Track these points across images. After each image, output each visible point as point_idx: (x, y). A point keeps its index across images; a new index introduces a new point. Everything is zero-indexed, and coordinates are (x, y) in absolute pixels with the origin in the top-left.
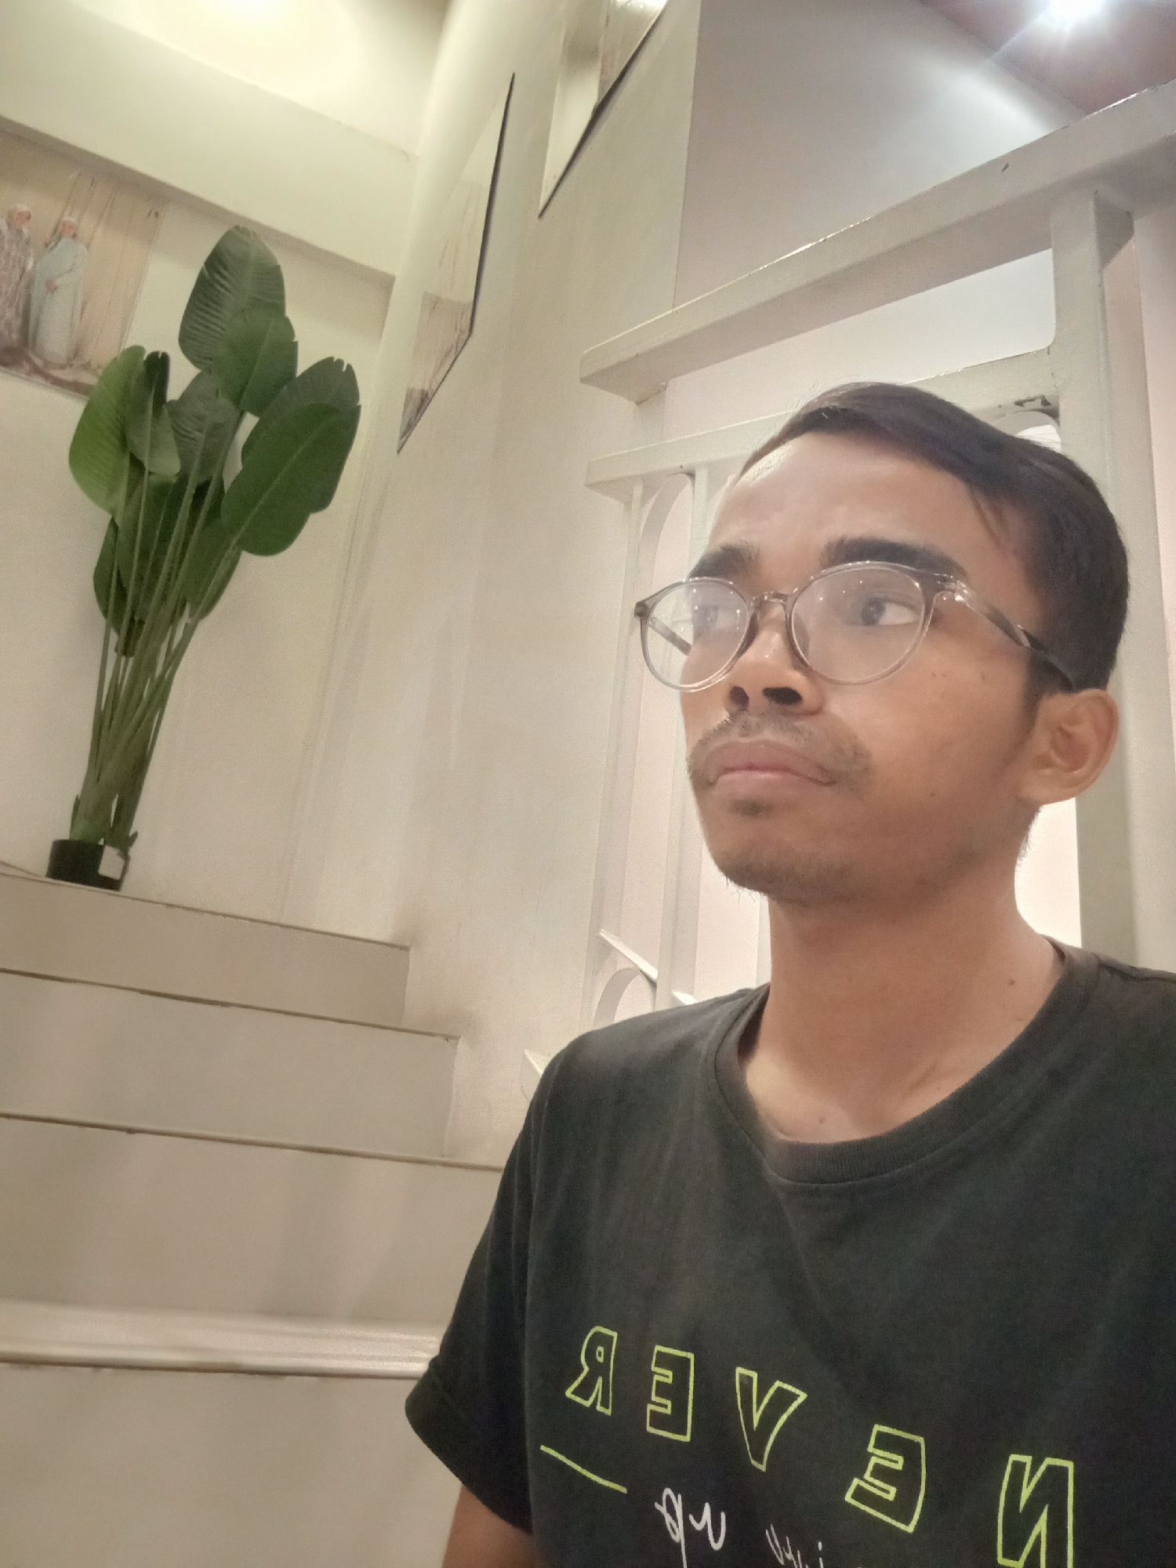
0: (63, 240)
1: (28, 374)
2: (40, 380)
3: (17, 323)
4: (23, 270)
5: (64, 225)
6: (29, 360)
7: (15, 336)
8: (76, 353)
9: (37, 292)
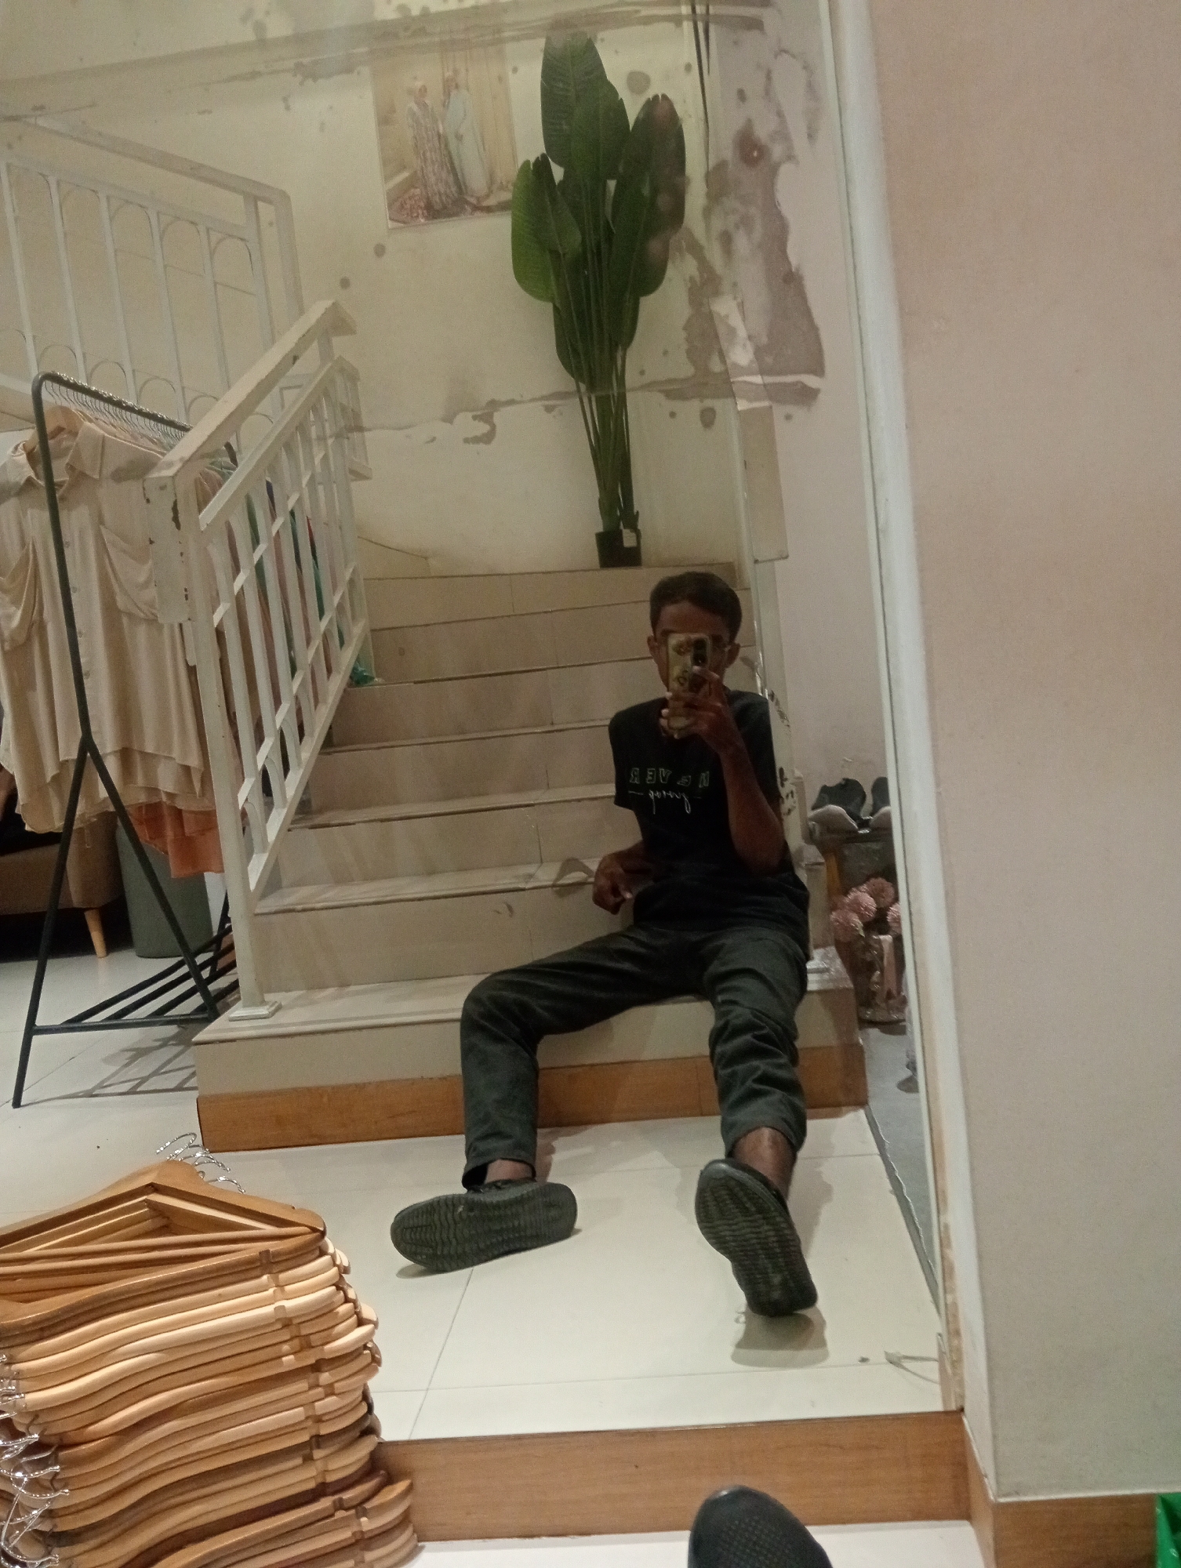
0: (452, 94)
1: (471, 214)
2: (478, 214)
3: (451, 179)
4: (439, 136)
5: (447, 81)
6: (468, 203)
7: (454, 189)
8: (491, 180)
9: (453, 146)
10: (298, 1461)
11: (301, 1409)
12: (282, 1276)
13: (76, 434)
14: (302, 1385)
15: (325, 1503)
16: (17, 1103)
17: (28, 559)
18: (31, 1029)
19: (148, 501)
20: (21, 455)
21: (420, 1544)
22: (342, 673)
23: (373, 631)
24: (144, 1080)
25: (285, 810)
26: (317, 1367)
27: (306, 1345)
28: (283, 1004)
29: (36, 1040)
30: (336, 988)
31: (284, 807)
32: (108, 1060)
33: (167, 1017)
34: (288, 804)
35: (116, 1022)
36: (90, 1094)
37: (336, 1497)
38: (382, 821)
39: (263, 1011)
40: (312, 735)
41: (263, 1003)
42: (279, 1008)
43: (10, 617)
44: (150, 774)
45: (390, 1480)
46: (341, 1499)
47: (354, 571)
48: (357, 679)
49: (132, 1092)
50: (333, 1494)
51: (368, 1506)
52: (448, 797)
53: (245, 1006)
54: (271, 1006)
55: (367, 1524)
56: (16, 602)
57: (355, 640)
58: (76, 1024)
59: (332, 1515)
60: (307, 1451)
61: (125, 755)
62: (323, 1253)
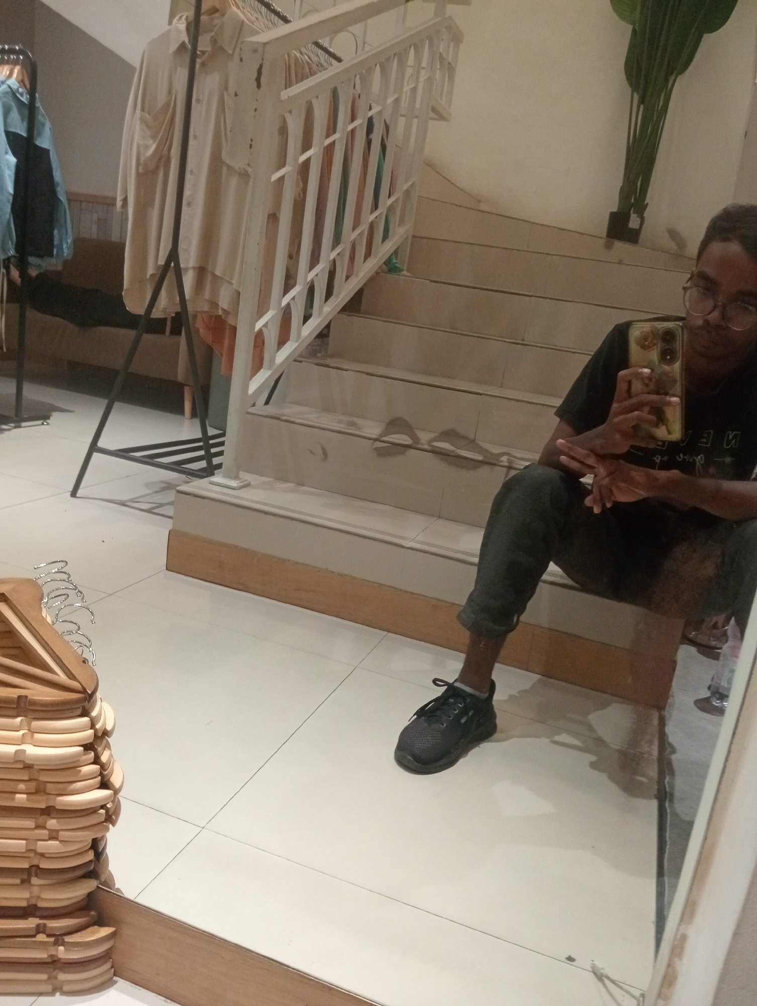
10: (18, 881)
11: (24, 842)
12: (36, 724)
13: (223, 15)
14: (30, 823)
15: (31, 923)
16: (74, 494)
17: (170, 104)
18: (94, 447)
19: (241, 60)
20: (182, 24)
21: (115, 978)
22: (378, 259)
23: (414, 237)
24: (161, 505)
25: (297, 344)
26: (49, 811)
27: (40, 790)
28: (251, 483)
29: (96, 456)
30: (294, 485)
31: (297, 342)
32: (147, 485)
33: (182, 467)
34: (300, 341)
35: (149, 461)
36: (123, 504)
37: (41, 922)
38: (367, 374)
39: (234, 483)
40: (338, 296)
41: (236, 477)
42: (247, 485)
43: (147, 147)
44: (215, 292)
45: (100, 922)
46: (45, 925)
47: (413, 185)
48: (390, 266)
49: (149, 511)
50: (42, 917)
51: (68, 939)
52: (425, 373)
53: (224, 476)
54: (241, 482)
55: (61, 952)
56: (154, 137)
57: (397, 237)
58: (124, 454)
59: (34, 936)
60: (25, 877)
61: (201, 272)
62: (85, 713)
